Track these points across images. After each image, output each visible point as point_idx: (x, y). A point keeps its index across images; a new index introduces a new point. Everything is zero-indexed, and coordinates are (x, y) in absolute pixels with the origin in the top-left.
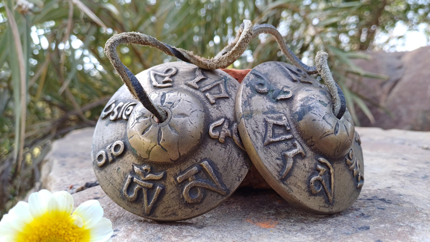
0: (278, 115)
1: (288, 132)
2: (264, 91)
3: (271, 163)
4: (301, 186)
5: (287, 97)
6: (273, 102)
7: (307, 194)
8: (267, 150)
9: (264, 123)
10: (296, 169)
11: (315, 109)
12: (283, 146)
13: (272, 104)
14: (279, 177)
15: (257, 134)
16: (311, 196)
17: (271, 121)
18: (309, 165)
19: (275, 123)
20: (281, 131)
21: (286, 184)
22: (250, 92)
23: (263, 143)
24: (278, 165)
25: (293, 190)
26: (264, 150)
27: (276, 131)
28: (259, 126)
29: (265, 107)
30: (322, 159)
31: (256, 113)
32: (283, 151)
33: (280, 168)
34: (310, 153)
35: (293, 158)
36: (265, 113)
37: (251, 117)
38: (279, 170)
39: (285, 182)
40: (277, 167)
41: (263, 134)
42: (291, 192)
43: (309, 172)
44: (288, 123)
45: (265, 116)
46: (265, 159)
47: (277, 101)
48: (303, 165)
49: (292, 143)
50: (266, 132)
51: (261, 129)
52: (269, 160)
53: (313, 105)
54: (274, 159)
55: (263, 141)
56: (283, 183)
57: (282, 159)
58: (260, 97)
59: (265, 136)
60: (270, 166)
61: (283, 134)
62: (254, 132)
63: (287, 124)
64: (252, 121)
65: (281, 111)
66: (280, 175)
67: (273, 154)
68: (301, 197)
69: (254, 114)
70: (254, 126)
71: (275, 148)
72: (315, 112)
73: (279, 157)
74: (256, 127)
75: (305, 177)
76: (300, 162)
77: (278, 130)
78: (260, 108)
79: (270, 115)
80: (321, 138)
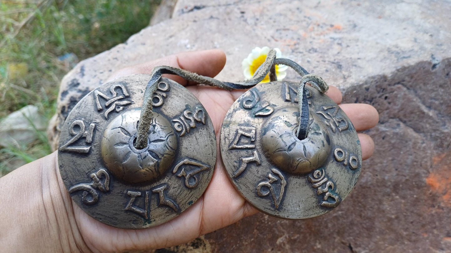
0: (250, 128)
1: (252, 143)
2: (248, 107)
3: (230, 164)
4: (249, 187)
5: (265, 114)
6: (252, 117)
7: (253, 195)
8: (229, 153)
9: (235, 133)
10: (248, 173)
11: (276, 128)
12: (243, 153)
13: (249, 118)
14: (232, 176)
15: (227, 140)
16: (257, 197)
17: (241, 132)
18: (262, 172)
19: (243, 134)
20: (247, 141)
21: (237, 182)
22: (238, 107)
23: (229, 147)
24: (234, 166)
25: (242, 189)
26: (227, 153)
27: (243, 140)
28: (231, 134)
29: (243, 120)
30: (275, 170)
31: (233, 124)
32: (242, 157)
33: (235, 169)
34: (266, 163)
35: (247, 163)
36: (240, 124)
37: (228, 126)
38: (234, 170)
39: (237, 181)
40: (233, 168)
41: (231, 141)
42: (240, 189)
43: (260, 178)
44: (254, 135)
45: (238, 127)
46: (226, 159)
47: (256, 116)
48: (257, 171)
49: (252, 152)
50: (234, 140)
51: (231, 137)
52: (228, 161)
53: (277, 124)
54: (233, 161)
55: (229, 146)
56: (235, 181)
57: (239, 163)
58: (243, 112)
59: (232, 142)
60: (228, 166)
61: (247, 144)
62: (226, 137)
63: (253, 137)
64: (227, 130)
65: (255, 125)
66: (234, 174)
67: (233, 157)
68: (248, 195)
69: (231, 125)
70: (226, 134)
71: (236, 153)
72: (275, 130)
73: (237, 161)
74: (228, 135)
75: (255, 180)
76: (254, 168)
77: (245, 140)
78: (238, 120)
79: (243, 127)
80: (275, 152)
